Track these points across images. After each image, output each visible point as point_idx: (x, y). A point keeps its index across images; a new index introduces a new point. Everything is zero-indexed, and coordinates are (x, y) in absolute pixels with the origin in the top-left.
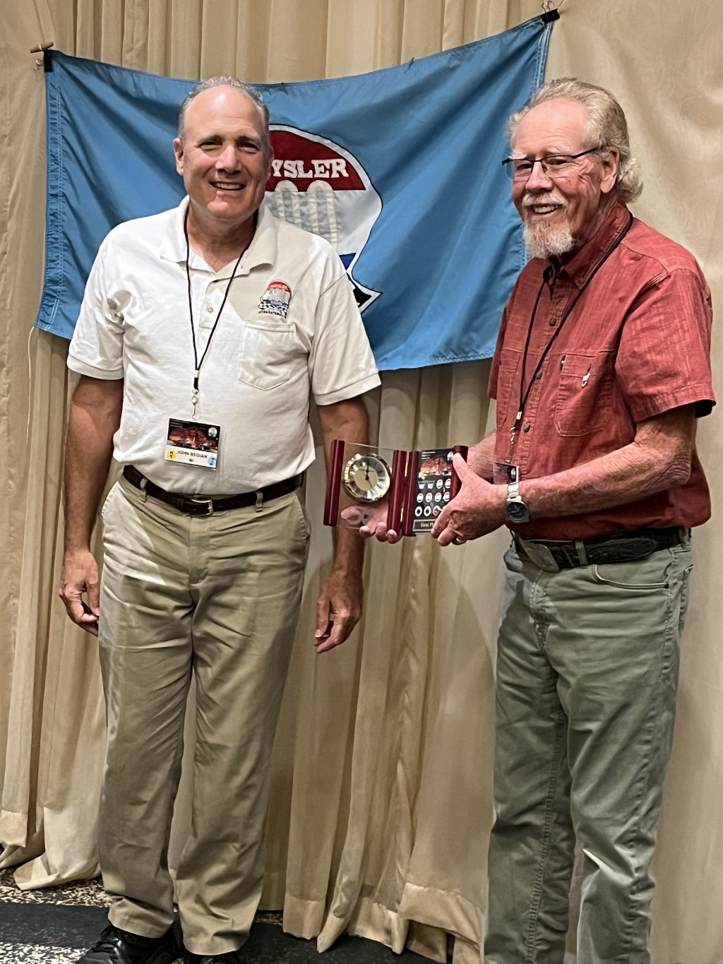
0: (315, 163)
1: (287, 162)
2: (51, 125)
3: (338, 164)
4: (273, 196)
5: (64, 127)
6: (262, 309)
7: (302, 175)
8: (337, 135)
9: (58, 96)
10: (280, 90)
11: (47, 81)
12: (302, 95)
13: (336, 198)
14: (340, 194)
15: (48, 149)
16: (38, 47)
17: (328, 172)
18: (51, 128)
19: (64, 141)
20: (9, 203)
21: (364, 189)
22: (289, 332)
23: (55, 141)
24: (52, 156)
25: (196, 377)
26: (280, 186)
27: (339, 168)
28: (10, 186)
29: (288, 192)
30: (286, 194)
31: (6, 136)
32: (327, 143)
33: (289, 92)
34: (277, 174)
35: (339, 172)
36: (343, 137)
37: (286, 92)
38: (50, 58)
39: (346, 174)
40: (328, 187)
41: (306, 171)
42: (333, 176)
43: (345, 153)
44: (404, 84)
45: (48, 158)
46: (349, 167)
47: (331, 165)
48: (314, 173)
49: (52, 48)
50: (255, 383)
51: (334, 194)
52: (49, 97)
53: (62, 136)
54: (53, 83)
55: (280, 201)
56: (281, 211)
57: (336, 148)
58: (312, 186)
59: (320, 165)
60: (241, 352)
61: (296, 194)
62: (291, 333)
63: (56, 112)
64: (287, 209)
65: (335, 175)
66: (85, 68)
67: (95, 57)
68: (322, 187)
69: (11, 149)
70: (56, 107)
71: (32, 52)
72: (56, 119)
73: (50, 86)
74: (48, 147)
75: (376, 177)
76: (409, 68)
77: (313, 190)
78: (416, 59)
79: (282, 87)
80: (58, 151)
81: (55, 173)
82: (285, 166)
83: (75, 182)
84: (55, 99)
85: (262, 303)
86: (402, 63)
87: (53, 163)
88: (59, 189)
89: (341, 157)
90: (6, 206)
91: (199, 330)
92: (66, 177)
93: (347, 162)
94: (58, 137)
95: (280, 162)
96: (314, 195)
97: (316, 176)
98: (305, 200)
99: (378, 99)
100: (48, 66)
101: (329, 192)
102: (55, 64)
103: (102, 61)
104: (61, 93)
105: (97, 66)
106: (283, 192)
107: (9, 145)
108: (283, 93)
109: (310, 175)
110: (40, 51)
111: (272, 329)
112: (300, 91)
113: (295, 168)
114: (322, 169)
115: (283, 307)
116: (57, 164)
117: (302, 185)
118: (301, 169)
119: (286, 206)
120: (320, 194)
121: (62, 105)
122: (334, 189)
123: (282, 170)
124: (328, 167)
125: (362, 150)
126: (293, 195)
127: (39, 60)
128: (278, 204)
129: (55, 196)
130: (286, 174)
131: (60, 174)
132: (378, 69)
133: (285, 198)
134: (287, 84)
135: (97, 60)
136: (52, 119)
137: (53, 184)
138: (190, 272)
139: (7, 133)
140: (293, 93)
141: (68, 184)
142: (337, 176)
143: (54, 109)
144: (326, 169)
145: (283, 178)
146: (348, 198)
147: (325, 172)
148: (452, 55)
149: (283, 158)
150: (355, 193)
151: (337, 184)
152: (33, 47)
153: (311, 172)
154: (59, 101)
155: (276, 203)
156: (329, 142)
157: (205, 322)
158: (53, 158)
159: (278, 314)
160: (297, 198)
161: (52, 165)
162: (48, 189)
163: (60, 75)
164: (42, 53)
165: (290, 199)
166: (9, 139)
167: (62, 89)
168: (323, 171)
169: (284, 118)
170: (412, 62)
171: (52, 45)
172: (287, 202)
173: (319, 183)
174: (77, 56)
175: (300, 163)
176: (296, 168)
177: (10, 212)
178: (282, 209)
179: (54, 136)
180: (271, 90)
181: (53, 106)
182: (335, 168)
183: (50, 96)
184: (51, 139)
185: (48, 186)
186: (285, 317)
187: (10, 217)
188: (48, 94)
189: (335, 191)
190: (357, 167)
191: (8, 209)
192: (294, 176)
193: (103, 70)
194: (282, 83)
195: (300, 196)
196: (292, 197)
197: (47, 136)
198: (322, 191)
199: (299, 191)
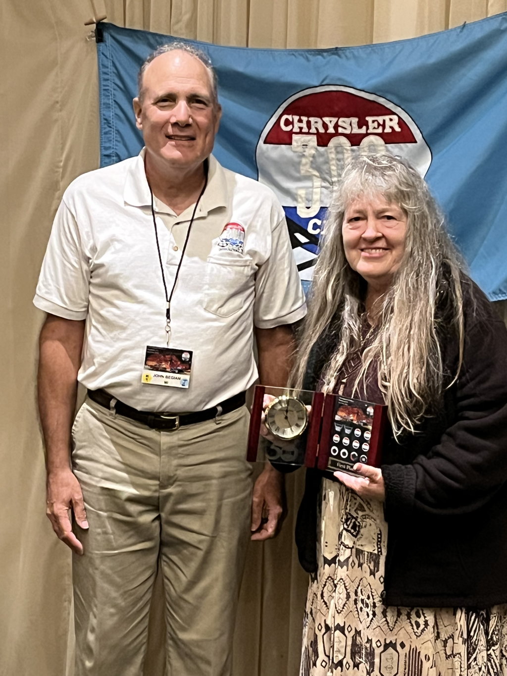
0: (369, 119)
1: (341, 119)
2: (103, 91)
3: (391, 120)
4: (326, 151)
5: (115, 92)
6: (223, 246)
7: (356, 131)
8: (393, 93)
9: (110, 64)
10: (333, 54)
11: (98, 51)
12: (355, 57)
13: (388, 150)
14: (392, 147)
15: (100, 114)
16: (92, 20)
17: (381, 128)
18: (104, 95)
19: (116, 106)
20: (62, 164)
21: (416, 142)
22: (245, 266)
23: (108, 106)
24: (106, 119)
25: (168, 308)
26: (333, 142)
27: (392, 123)
28: (63, 149)
29: (342, 146)
30: (339, 149)
31: (57, 102)
32: (381, 101)
33: (343, 55)
34: (331, 130)
35: (391, 127)
36: (398, 96)
37: (339, 56)
38: (101, 30)
39: (398, 129)
40: (380, 141)
41: (360, 127)
42: (386, 131)
43: (398, 110)
44: (458, 46)
45: (101, 122)
46: (401, 123)
47: (384, 121)
48: (368, 128)
49: (105, 21)
50: (218, 312)
51: (386, 147)
52: (101, 66)
53: (115, 101)
54: (105, 53)
55: (333, 156)
56: (333, 165)
57: (390, 106)
58: (365, 141)
59: (373, 122)
60: (206, 284)
61: (349, 148)
62: (246, 268)
63: (108, 80)
64: (338, 162)
65: (388, 130)
66: (135, 37)
67: (144, 27)
68: (374, 140)
69: (64, 113)
70: (108, 74)
71: (86, 24)
72: (108, 86)
73: (102, 56)
74: (100, 111)
75: (427, 130)
76: (461, 32)
77: (366, 144)
78: (467, 23)
79: (335, 51)
80: (110, 114)
81: (108, 136)
82: (340, 123)
83: (128, 142)
84: (108, 68)
85: (222, 241)
86: (450, 27)
87: (106, 126)
88: (113, 150)
89: (394, 114)
90: (58, 167)
91: (167, 267)
92: (119, 139)
93: (399, 118)
94: (110, 102)
95: (334, 120)
96: (366, 149)
97: (369, 132)
98: (358, 153)
99: (432, 60)
100: (100, 39)
101: (381, 145)
102: (106, 35)
103: (151, 30)
104: (113, 63)
105: (150, 37)
106: (336, 148)
107: (61, 110)
108: (336, 57)
109: (363, 130)
110: (93, 23)
111: (232, 263)
112: (354, 55)
113: (349, 124)
114: (376, 124)
115: (240, 245)
116: (110, 127)
117: (356, 140)
118: (355, 125)
119: (339, 160)
120: (372, 147)
121: (114, 72)
122: (386, 143)
123: (336, 127)
124: (381, 123)
125: (414, 106)
126: (347, 150)
127: (92, 32)
128: (330, 158)
129: (108, 156)
130: (340, 130)
131: (113, 135)
132: (426, 33)
133: (338, 153)
134: (340, 49)
135: (147, 30)
136: (104, 86)
137: (108, 145)
138: (155, 215)
139: (59, 99)
140: (346, 56)
141: (121, 145)
142: (390, 130)
143: (106, 77)
144: (379, 125)
145: (337, 134)
146: (400, 150)
147: (378, 127)
148: (503, 18)
149: (338, 115)
150: (407, 147)
151: (390, 138)
152: (87, 20)
153: (364, 128)
154: (111, 69)
155: (328, 157)
156: (384, 99)
157: (170, 260)
158: (105, 121)
159: (236, 251)
160: (349, 152)
161: (105, 128)
162: (101, 149)
163: (111, 45)
164: (94, 26)
165: (343, 153)
166: (60, 106)
167: (114, 57)
168: (376, 127)
169: (339, 79)
170: (464, 25)
171: (106, 18)
172: (340, 156)
173: (372, 138)
174: (127, 27)
175: (355, 120)
176: (351, 124)
177: (62, 173)
178: (334, 162)
179: (106, 101)
180: (325, 54)
181: (105, 73)
182: (388, 123)
183: (103, 65)
184: (104, 104)
185: (101, 147)
186: (242, 253)
187: (63, 177)
188: (101, 63)
189: (387, 145)
190: (409, 121)
191: (61, 170)
192: (348, 132)
193: (156, 41)
194: (337, 48)
195: (353, 151)
196: (345, 151)
197: (100, 102)
198: (374, 145)
199: (352, 145)
